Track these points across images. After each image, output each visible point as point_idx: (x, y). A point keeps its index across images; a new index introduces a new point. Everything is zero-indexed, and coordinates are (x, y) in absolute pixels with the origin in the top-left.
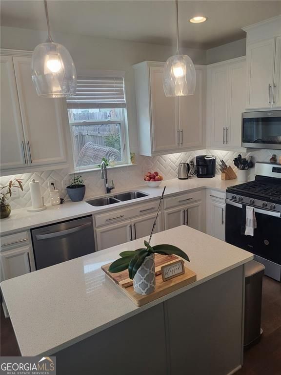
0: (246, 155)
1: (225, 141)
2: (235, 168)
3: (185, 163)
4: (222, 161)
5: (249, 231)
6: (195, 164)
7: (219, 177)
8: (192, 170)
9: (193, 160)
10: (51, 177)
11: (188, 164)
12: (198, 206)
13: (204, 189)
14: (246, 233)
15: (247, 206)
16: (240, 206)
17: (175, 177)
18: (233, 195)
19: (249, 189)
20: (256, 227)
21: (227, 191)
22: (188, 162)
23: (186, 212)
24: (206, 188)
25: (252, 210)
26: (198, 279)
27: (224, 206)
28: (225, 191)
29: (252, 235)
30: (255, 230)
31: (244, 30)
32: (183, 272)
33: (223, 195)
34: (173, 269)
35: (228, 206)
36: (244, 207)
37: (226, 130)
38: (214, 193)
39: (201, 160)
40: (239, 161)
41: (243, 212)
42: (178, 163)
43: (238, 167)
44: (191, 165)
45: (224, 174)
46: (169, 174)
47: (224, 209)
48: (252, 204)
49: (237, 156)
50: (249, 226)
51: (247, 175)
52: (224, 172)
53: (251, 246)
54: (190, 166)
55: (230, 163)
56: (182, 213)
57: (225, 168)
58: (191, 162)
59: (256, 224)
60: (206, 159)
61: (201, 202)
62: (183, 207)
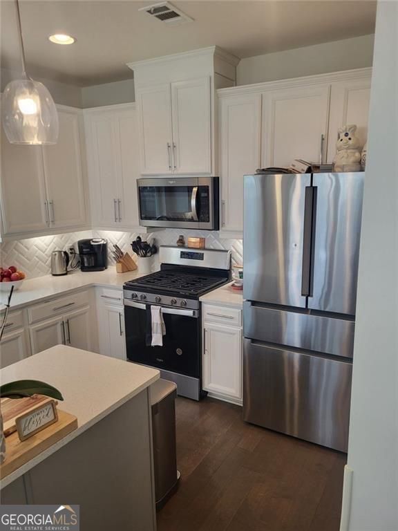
0: (147, 238)
1: (118, 218)
2: (134, 256)
3: (61, 252)
4: (116, 246)
5: (157, 340)
6: (77, 252)
7: (113, 269)
8: (73, 261)
9: (73, 246)
11: (65, 253)
12: (84, 313)
13: (92, 287)
14: (153, 344)
15: (152, 306)
16: (143, 307)
17: (47, 274)
18: (133, 292)
19: (154, 282)
20: (165, 333)
21: (125, 288)
22: (66, 249)
23: (66, 324)
24: (94, 286)
25: (159, 311)
26: (81, 423)
27: (122, 310)
28: (122, 288)
29: (161, 344)
30: (164, 338)
31: (129, 66)
32: (55, 420)
33: (120, 294)
34: (38, 417)
35: (127, 308)
36: (148, 307)
37: (118, 202)
38: (107, 292)
39: (85, 245)
40: (138, 246)
41: (146, 314)
42: (49, 251)
43: (138, 254)
44: (71, 253)
45: (120, 265)
46: (36, 269)
47: (123, 313)
48: (158, 303)
49: (135, 239)
50: (157, 333)
51: (150, 264)
52: (120, 262)
53: (160, 360)
54: (70, 255)
55: (127, 249)
56: (59, 328)
57: (120, 256)
58: (71, 249)
59: (165, 329)
60: (93, 243)
61: (88, 307)
62: (61, 318)
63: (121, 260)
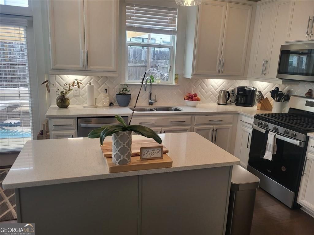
0: (284, 89)
1: (264, 73)
3: (225, 91)
4: (260, 92)
5: (268, 155)
6: (236, 93)
8: (232, 99)
9: (234, 89)
10: (106, 84)
11: (228, 92)
12: (228, 128)
13: (237, 114)
14: (265, 157)
15: (269, 132)
16: (264, 131)
17: (215, 103)
18: (260, 121)
19: (277, 117)
20: (275, 153)
21: (255, 117)
22: (230, 90)
23: (215, 131)
25: (274, 136)
27: (251, 131)
29: (270, 159)
30: (274, 156)
33: (251, 121)
34: (152, 152)
35: (254, 131)
36: (267, 132)
37: (266, 62)
38: (245, 119)
39: (241, 90)
40: (275, 93)
41: (265, 137)
42: (219, 90)
43: (274, 99)
44: (232, 93)
46: (209, 98)
47: (251, 133)
48: (276, 131)
49: (274, 89)
50: (269, 151)
51: (282, 107)
52: (260, 103)
53: (269, 171)
54: (231, 94)
55: (267, 95)
56: (211, 132)
57: (262, 98)
58: (232, 91)
59: (276, 150)
60: (246, 89)
61: (232, 125)
62: (213, 126)
63: (262, 102)
